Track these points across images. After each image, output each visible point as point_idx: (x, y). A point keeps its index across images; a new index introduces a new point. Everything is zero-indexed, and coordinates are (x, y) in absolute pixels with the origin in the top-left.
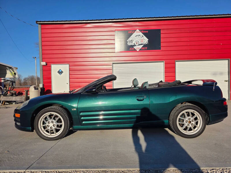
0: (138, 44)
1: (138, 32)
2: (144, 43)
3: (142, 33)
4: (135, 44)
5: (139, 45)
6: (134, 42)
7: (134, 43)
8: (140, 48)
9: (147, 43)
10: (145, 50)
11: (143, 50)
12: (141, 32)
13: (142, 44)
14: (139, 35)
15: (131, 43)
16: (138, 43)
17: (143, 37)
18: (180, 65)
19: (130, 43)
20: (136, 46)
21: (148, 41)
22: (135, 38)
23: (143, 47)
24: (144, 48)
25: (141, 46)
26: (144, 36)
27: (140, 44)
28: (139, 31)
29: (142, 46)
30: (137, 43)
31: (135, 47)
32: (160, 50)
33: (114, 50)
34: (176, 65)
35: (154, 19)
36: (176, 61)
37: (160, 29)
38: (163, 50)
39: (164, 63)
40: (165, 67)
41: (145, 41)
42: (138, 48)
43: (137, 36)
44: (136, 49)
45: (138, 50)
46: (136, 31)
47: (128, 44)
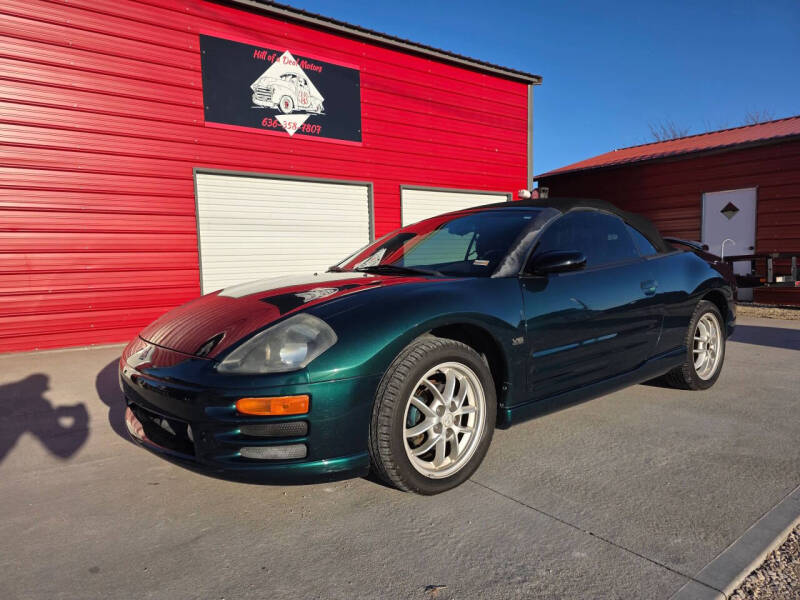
0: (290, 109)
1: (290, 62)
2: (312, 110)
3: (304, 70)
4: (279, 106)
5: (295, 112)
6: (276, 99)
7: (277, 102)
8: (298, 126)
9: (319, 112)
10: (315, 134)
11: (308, 134)
12: (299, 63)
13: (303, 112)
14: (294, 76)
15: (266, 97)
16: (291, 105)
17: (306, 83)
19: (261, 99)
20: (283, 113)
21: (323, 103)
22: (281, 82)
23: (307, 122)
24: (309, 128)
25: (301, 119)
26: (309, 81)
27: (296, 109)
28: (293, 60)
30: (287, 104)
31: (279, 118)
32: (360, 144)
33: (198, 117)
34: (404, 201)
35: (343, 29)
36: (402, 186)
37: (357, 67)
38: (368, 145)
39: (372, 191)
40: (376, 202)
41: (315, 101)
42: (291, 123)
43: (285, 76)
44: (283, 124)
45: (291, 132)
46: (282, 57)
47: (256, 101)
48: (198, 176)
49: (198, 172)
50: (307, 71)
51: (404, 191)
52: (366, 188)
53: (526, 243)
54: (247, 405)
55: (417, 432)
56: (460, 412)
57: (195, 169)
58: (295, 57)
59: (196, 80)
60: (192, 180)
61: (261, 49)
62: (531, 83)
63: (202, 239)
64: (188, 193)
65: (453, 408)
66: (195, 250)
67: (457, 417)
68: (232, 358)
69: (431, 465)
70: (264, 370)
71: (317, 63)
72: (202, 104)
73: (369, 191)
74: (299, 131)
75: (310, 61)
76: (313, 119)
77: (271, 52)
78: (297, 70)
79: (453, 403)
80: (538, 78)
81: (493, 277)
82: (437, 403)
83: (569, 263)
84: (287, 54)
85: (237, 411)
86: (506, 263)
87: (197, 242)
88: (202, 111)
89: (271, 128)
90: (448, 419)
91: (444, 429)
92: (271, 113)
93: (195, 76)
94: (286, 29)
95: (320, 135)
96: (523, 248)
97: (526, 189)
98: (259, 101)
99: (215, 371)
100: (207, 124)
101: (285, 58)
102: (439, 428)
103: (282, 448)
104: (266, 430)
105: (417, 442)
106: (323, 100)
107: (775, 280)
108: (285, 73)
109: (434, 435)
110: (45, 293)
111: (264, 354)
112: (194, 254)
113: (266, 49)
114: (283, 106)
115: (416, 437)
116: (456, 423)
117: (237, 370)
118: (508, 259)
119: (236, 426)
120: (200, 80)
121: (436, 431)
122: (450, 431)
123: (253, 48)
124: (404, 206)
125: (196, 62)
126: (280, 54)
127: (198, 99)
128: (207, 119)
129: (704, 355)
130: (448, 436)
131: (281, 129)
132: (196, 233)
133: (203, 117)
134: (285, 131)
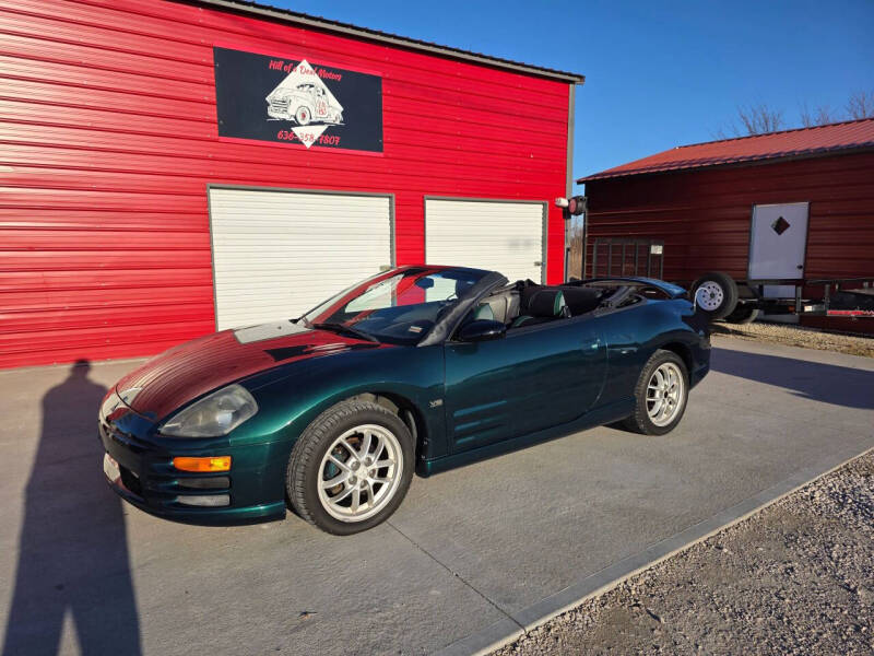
0: (307, 120)
1: (307, 72)
2: (330, 120)
3: (322, 79)
4: (295, 117)
5: (312, 124)
6: (292, 110)
7: (294, 114)
8: (316, 137)
9: (338, 122)
10: (333, 146)
11: (326, 145)
12: (317, 72)
13: (321, 123)
14: (312, 86)
15: (282, 109)
16: (308, 116)
17: (324, 93)
18: (439, 213)
19: (276, 111)
20: (299, 125)
21: (343, 113)
22: (298, 93)
23: (324, 133)
24: (328, 140)
25: (318, 131)
26: (328, 92)
27: (314, 120)
28: (311, 69)
29: (323, 128)
30: (304, 116)
31: (295, 130)
32: (381, 154)
33: (212, 131)
34: (428, 212)
35: (364, 34)
36: (426, 196)
37: (378, 74)
38: (390, 155)
39: (394, 203)
40: (397, 215)
41: (334, 111)
42: (308, 135)
43: (302, 86)
44: (299, 136)
45: (308, 144)
46: (298, 67)
47: (270, 114)
48: (212, 191)
49: (211, 188)
50: (325, 81)
51: (427, 202)
52: (388, 200)
53: (458, 312)
54: (182, 463)
55: (333, 484)
56: (376, 466)
57: (209, 185)
58: (313, 66)
59: (210, 94)
60: (206, 195)
61: (278, 60)
62: (573, 82)
63: (216, 255)
64: (201, 210)
65: (369, 462)
66: (208, 265)
67: (374, 471)
68: (174, 422)
69: (348, 510)
70: (195, 435)
71: (336, 71)
72: (216, 119)
73: (390, 203)
74: (316, 143)
75: (329, 70)
76: (332, 131)
77: (287, 62)
78: (316, 79)
79: (369, 459)
80: (581, 77)
81: (419, 345)
82: (352, 460)
83: (492, 333)
84: (305, 63)
85: (173, 467)
86: (435, 332)
87: (211, 258)
88: (216, 126)
89: (288, 141)
90: (363, 473)
91: (359, 482)
92: (288, 125)
93: (209, 90)
94: (303, 37)
95: (340, 146)
96: (454, 317)
97: (564, 197)
98: (275, 114)
99: (159, 432)
100: (222, 139)
101: (302, 67)
102: (354, 481)
103: (210, 497)
104: (196, 483)
105: (334, 492)
106: (342, 109)
107: (803, 309)
108: (301, 83)
109: (349, 486)
110: (62, 310)
111: (198, 420)
112: (208, 270)
113: (282, 59)
114: (299, 118)
115: (335, 488)
116: (372, 476)
117: (176, 433)
118: (437, 328)
119: (175, 479)
120: (214, 94)
121: (351, 483)
122: (366, 482)
123: (268, 59)
124: (427, 217)
125: (209, 75)
126: (296, 64)
127: (212, 113)
128: (220, 135)
129: (660, 404)
130: (362, 487)
131: (297, 141)
132: (209, 249)
133: (217, 132)
134: (301, 143)
